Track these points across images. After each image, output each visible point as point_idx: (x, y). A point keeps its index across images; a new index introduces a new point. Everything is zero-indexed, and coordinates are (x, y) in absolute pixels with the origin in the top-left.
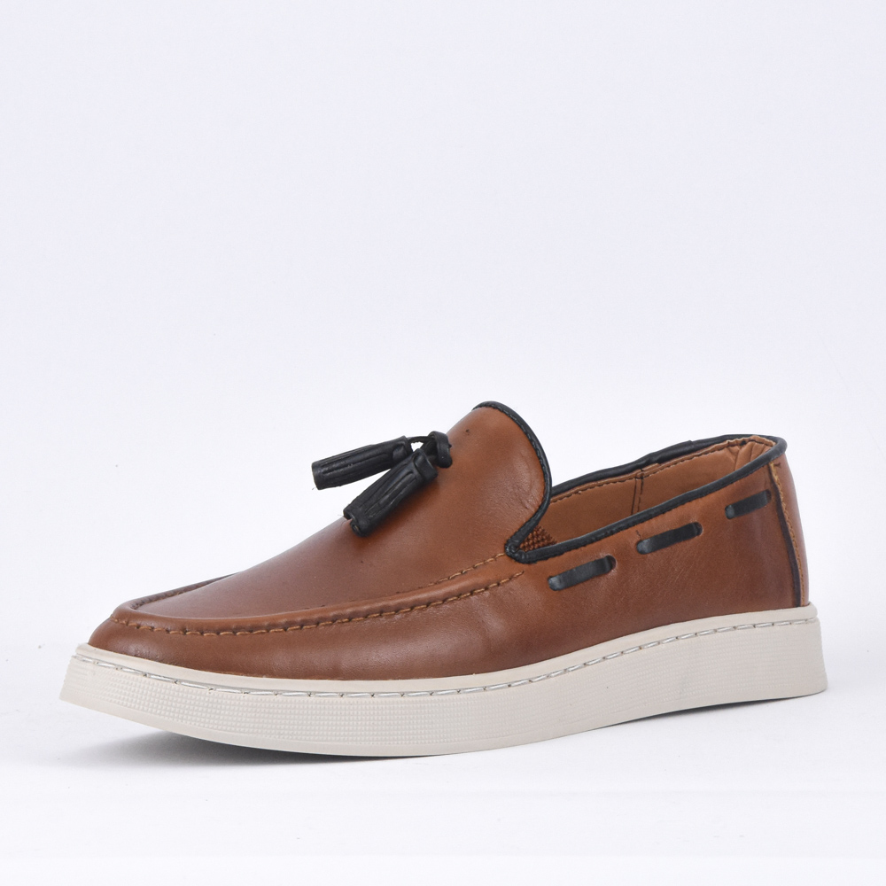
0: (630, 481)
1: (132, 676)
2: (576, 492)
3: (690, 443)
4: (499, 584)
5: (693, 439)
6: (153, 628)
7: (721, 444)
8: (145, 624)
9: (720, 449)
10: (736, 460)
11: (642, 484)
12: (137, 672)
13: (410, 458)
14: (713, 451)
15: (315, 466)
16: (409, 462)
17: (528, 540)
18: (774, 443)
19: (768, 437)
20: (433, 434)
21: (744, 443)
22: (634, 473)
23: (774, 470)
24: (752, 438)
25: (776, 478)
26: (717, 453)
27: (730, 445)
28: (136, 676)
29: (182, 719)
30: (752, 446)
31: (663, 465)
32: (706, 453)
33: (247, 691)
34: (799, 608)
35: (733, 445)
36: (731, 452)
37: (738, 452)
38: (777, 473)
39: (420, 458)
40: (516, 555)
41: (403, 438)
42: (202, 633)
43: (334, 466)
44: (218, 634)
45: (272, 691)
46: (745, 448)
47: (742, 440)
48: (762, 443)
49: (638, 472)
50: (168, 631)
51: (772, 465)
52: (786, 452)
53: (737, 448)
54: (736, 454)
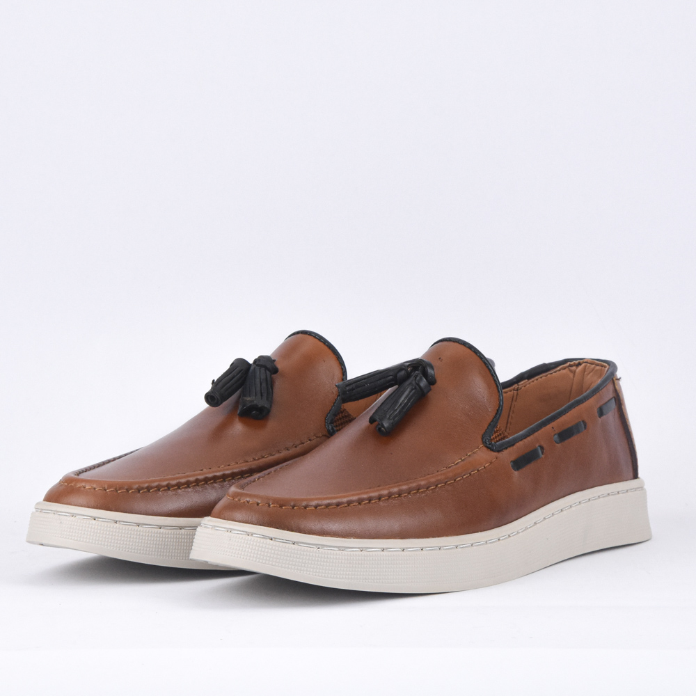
0: (511, 392)
1: (263, 540)
3: (544, 365)
5: (547, 362)
7: (565, 365)
9: (564, 369)
10: (574, 377)
11: (517, 394)
12: (265, 537)
13: (412, 379)
14: (559, 370)
18: (607, 366)
19: (603, 361)
21: (579, 364)
22: (513, 387)
24: (585, 361)
26: (562, 372)
27: (570, 366)
28: (266, 540)
30: (586, 366)
31: (530, 381)
32: (555, 372)
33: (343, 549)
35: (572, 366)
36: (571, 371)
37: (575, 371)
40: (491, 445)
45: (359, 548)
46: (580, 368)
47: (578, 362)
48: (592, 364)
49: (515, 386)
53: (574, 368)
54: (574, 372)
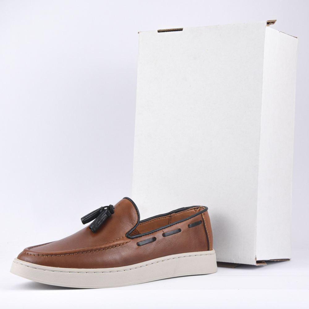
0: (167, 217)
1: (25, 266)
2: (153, 220)
3: (184, 208)
4: (123, 244)
6: (31, 254)
8: (29, 253)
9: (192, 209)
11: (171, 218)
12: (26, 266)
13: (104, 211)
14: (190, 210)
15: (81, 219)
16: (104, 212)
17: (133, 233)
18: (205, 208)
19: (204, 207)
20: (110, 205)
21: (198, 208)
22: (169, 215)
23: (203, 215)
24: (200, 207)
25: (204, 217)
26: (191, 210)
27: (194, 209)
28: (25, 267)
29: (37, 278)
30: (200, 209)
31: (177, 213)
32: (188, 210)
33: (53, 271)
34: (209, 251)
35: (195, 208)
36: (195, 210)
38: (204, 216)
39: (106, 211)
40: (129, 236)
41: (102, 207)
42: (43, 256)
43: (86, 218)
44: (47, 256)
45: (60, 271)
46: (198, 209)
50: (35, 255)
51: (202, 214)
52: (208, 210)
53: (196, 209)
54: (196, 211)
